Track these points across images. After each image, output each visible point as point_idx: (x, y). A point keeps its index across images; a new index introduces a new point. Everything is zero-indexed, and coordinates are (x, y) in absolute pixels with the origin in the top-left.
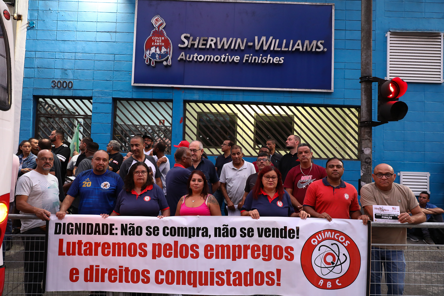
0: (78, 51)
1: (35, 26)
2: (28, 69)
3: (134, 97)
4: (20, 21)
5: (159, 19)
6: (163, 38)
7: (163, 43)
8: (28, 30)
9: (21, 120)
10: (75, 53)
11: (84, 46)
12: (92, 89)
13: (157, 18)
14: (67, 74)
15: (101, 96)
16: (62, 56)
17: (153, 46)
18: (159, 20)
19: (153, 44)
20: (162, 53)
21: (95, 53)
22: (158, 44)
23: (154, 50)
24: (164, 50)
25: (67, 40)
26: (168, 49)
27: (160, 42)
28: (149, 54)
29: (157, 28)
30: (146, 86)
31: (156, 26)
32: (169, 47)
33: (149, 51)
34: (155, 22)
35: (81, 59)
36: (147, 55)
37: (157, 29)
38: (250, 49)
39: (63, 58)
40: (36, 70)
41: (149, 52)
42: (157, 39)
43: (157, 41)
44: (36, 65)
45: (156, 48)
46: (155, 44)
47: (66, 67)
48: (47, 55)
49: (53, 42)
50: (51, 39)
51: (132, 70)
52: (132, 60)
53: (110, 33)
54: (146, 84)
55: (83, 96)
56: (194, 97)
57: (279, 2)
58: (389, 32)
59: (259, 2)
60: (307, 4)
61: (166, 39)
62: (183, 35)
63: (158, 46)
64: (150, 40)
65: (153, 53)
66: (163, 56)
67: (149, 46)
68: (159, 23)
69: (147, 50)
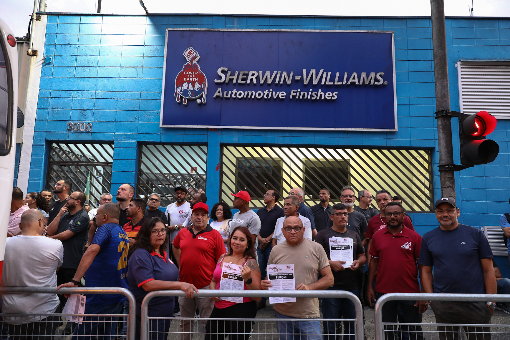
0: (99, 89)
1: (52, 61)
2: (42, 110)
3: (163, 140)
4: (35, 57)
5: (193, 51)
6: (197, 73)
7: (196, 79)
8: (43, 66)
9: (30, 169)
10: (96, 91)
11: (106, 83)
12: (113, 132)
13: (190, 50)
14: (86, 116)
15: (124, 140)
16: (80, 95)
17: (185, 82)
18: (192, 53)
19: (185, 80)
20: (195, 90)
21: (118, 90)
22: (191, 79)
23: (187, 86)
24: (197, 86)
25: (87, 77)
26: (203, 85)
27: (193, 77)
28: (180, 91)
29: (189, 61)
30: (177, 127)
31: (188, 60)
32: (203, 82)
33: (180, 87)
34: (188, 55)
35: (102, 98)
36: (178, 92)
37: (190, 63)
38: (297, 83)
39: (81, 97)
40: (50, 111)
41: (180, 89)
42: (190, 74)
43: (189, 76)
44: (50, 105)
45: (189, 84)
46: (188, 79)
47: (85, 107)
48: (63, 94)
49: (71, 79)
50: (69, 77)
51: (160, 110)
52: (161, 98)
53: (136, 69)
54: (176, 125)
55: (103, 140)
56: (233, 140)
57: (329, 31)
58: (459, 61)
59: (306, 31)
60: (362, 32)
61: (200, 74)
62: (220, 69)
63: (191, 82)
64: (182, 76)
65: (185, 90)
66: (196, 93)
67: (180, 82)
68: (192, 56)
69: (178, 86)
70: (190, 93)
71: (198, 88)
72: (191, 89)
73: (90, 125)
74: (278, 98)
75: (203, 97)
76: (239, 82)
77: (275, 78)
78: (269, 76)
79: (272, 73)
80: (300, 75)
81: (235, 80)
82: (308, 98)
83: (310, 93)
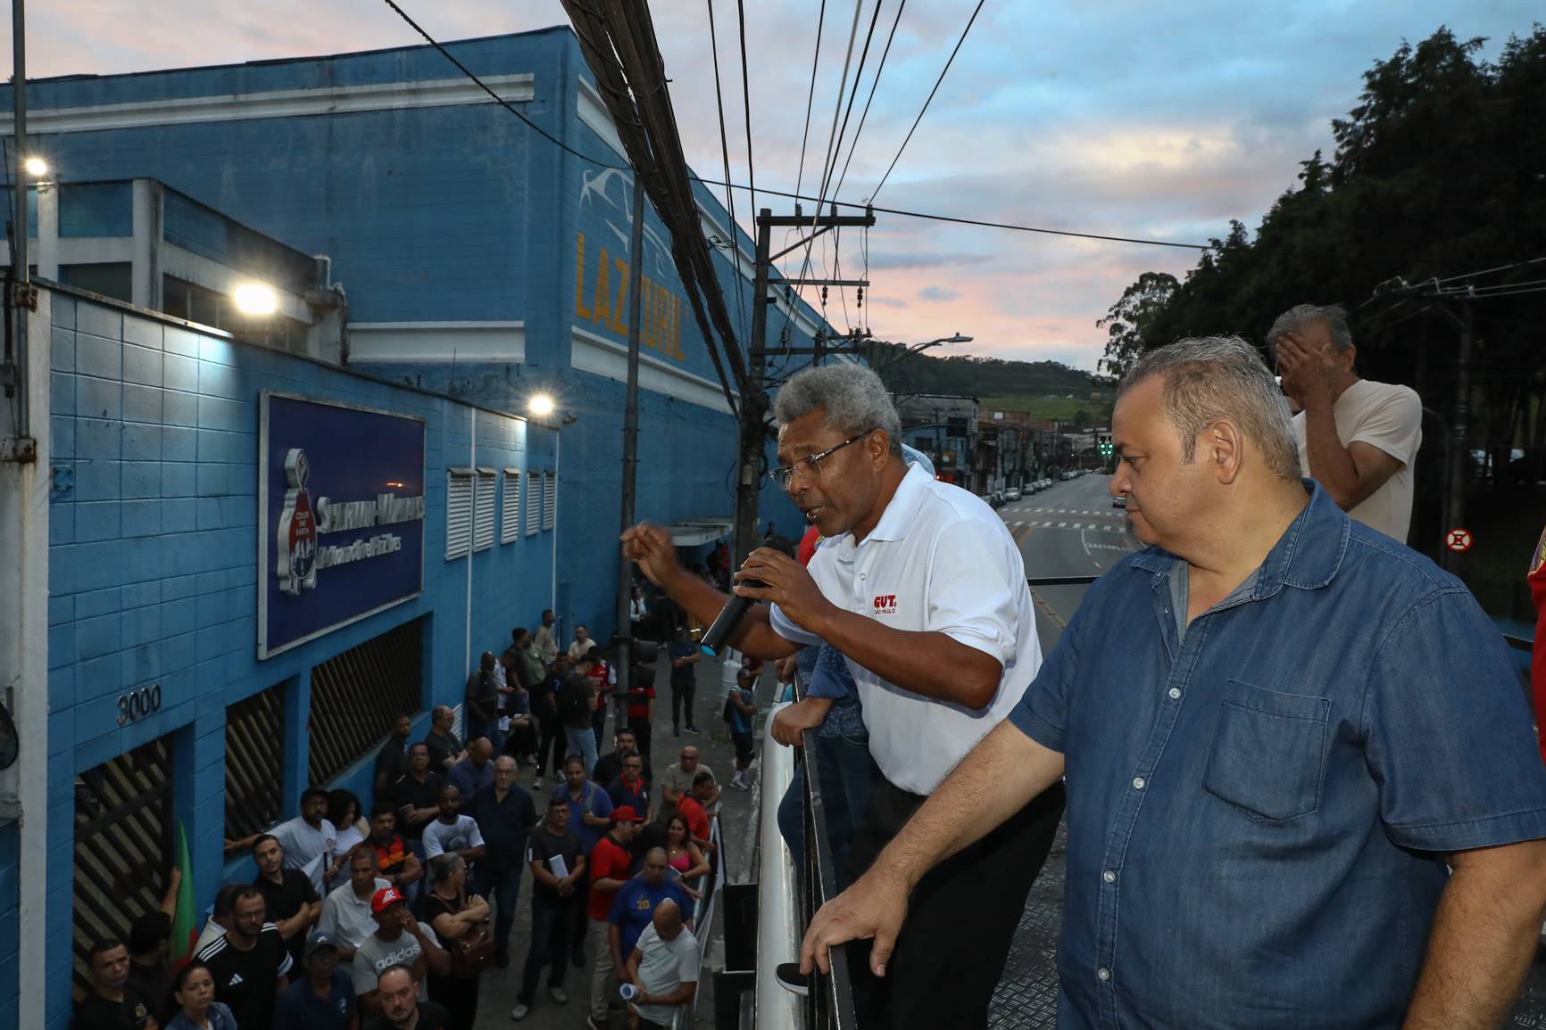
3: (257, 690)
4: (31, 466)
5: (302, 459)
6: (307, 514)
7: (307, 529)
8: (52, 501)
12: (193, 696)
14: (148, 663)
15: (209, 711)
17: (297, 540)
18: (303, 463)
19: (297, 534)
20: (307, 556)
23: (299, 550)
24: (309, 547)
26: (313, 542)
27: (305, 525)
28: (293, 562)
29: (300, 485)
30: (281, 651)
31: (300, 482)
32: (313, 537)
33: (293, 553)
34: (299, 469)
37: (302, 491)
40: (79, 669)
42: (301, 519)
43: (300, 523)
44: (77, 648)
45: (301, 543)
46: (300, 532)
49: (115, 545)
50: (109, 537)
51: (254, 612)
52: (254, 581)
53: (219, 501)
54: (281, 647)
55: (179, 726)
56: (321, 656)
57: (393, 414)
58: (449, 470)
59: (380, 412)
60: (411, 418)
61: (310, 515)
62: (322, 500)
63: (303, 538)
64: (295, 524)
65: (298, 559)
66: (308, 563)
67: (293, 539)
68: (303, 472)
69: (291, 553)
70: (302, 568)
71: (310, 552)
72: (303, 556)
73: (158, 688)
74: (366, 557)
75: (313, 572)
76: (340, 529)
77: (364, 518)
78: (358, 513)
79: (360, 504)
80: (377, 508)
81: (336, 525)
82: (384, 552)
83: (385, 541)
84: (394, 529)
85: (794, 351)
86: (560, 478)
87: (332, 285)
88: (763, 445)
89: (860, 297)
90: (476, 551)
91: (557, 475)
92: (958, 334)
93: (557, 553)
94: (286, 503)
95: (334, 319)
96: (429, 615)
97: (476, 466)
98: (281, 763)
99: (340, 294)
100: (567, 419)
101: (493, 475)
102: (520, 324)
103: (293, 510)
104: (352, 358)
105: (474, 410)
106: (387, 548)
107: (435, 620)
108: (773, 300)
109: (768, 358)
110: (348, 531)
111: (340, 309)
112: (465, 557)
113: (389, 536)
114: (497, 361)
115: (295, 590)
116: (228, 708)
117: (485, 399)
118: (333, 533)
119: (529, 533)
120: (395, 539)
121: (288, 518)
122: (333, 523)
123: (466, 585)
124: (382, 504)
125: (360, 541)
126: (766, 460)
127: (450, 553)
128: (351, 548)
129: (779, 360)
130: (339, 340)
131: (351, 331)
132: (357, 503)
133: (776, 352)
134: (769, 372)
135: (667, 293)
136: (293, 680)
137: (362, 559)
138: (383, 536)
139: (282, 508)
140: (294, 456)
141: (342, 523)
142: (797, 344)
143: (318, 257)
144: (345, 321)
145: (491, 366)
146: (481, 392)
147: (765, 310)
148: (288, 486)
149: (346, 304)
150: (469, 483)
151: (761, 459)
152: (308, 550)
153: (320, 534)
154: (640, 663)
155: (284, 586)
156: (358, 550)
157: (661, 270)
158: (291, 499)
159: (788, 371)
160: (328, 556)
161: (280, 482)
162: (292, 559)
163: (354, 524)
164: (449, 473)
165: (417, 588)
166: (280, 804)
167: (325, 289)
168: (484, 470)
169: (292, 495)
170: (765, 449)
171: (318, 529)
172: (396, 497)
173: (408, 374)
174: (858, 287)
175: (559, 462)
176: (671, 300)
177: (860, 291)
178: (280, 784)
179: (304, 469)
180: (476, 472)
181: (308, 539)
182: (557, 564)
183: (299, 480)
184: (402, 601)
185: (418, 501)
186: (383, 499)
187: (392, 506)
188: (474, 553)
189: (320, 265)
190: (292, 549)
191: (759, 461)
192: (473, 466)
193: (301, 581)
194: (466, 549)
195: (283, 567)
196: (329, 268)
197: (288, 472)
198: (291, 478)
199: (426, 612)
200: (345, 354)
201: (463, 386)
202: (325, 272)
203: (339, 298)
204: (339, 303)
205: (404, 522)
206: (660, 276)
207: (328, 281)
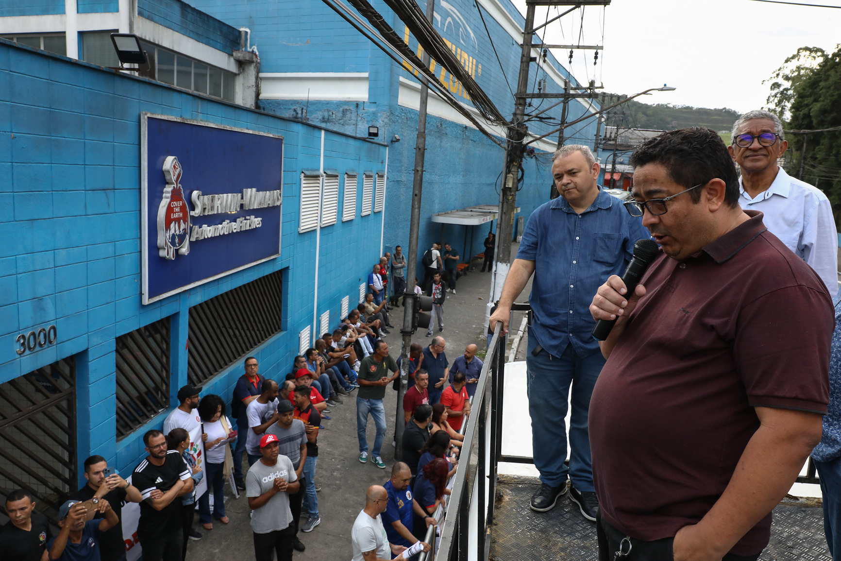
3: (142, 325)
5: (177, 164)
6: (181, 203)
7: (181, 214)
12: (86, 332)
13: (175, 162)
14: (44, 311)
15: (101, 341)
17: (171, 221)
18: (177, 167)
19: (173, 217)
22: (177, 215)
23: (174, 228)
24: (183, 226)
26: (186, 223)
27: (179, 211)
28: (168, 237)
29: (175, 183)
31: (174, 180)
32: (187, 219)
33: (169, 231)
34: (174, 172)
36: (167, 241)
37: (176, 186)
42: (176, 206)
43: (176, 210)
45: (175, 224)
49: (9, 226)
51: (139, 271)
52: (139, 250)
53: (106, 193)
54: (161, 296)
55: (74, 353)
56: (198, 299)
57: (257, 133)
58: (303, 172)
59: (246, 131)
60: (271, 136)
61: (184, 205)
62: (195, 193)
63: (177, 220)
64: (170, 210)
65: (173, 234)
66: (182, 238)
67: (168, 221)
68: (177, 173)
69: (166, 230)
70: (177, 241)
71: (183, 230)
72: (178, 232)
73: (54, 328)
74: (232, 232)
75: (186, 243)
76: (210, 213)
77: (231, 205)
78: (227, 201)
79: (227, 196)
80: (242, 198)
81: (207, 210)
82: (248, 228)
83: (248, 221)
84: (256, 212)
85: (546, 96)
86: (388, 178)
87: (250, 48)
88: (522, 161)
89: (596, 58)
90: (323, 226)
91: (385, 177)
92: (665, 85)
93: (384, 226)
94: (164, 195)
95: (251, 71)
96: (287, 268)
97: (324, 169)
98: (167, 372)
99: (255, 54)
100: (394, 140)
101: (337, 176)
102: (366, 75)
103: (169, 200)
104: (262, 96)
105: (323, 132)
106: (250, 226)
107: (290, 272)
108: (534, 59)
109: (528, 100)
110: (218, 214)
111: (255, 64)
112: (315, 231)
113: (253, 217)
114: (350, 100)
115: (171, 256)
116: (116, 338)
117: (343, 125)
118: (204, 216)
119: (364, 214)
120: (256, 219)
121: (165, 206)
122: (204, 209)
123: (315, 248)
124: (246, 195)
125: (228, 221)
126: (523, 171)
127: (302, 228)
128: (220, 226)
129: (536, 102)
130: (254, 84)
131: (261, 79)
132: (225, 195)
133: (533, 96)
134: (528, 110)
135: (466, 56)
136: (176, 315)
137: (229, 233)
138: (248, 217)
139: (161, 198)
140: (169, 162)
141: (212, 208)
142: (548, 91)
143: (242, 29)
144: (258, 72)
145: (347, 103)
146: (340, 120)
147: (528, 66)
148: (166, 183)
149: (259, 61)
150: (318, 182)
151: (519, 170)
152: (182, 228)
153: (192, 217)
154: (421, 311)
155: (163, 253)
156: (224, 228)
157: (463, 40)
158: (167, 192)
159: (541, 110)
160: (200, 232)
161: (158, 179)
162: (168, 235)
163: (222, 210)
164: (303, 174)
165: (276, 251)
166: (167, 398)
167: (246, 50)
168: (329, 173)
169: (168, 189)
170: (522, 163)
171: (192, 213)
172: (258, 191)
173: (295, 107)
174: (595, 51)
175: (388, 168)
176: (469, 61)
177: (596, 53)
178: (167, 385)
179: (178, 171)
180: (324, 175)
181: (182, 221)
182: (384, 234)
183: (174, 178)
184: (263, 261)
185: (275, 194)
186: (246, 192)
187: (254, 197)
188: (321, 228)
189: (243, 34)
190: (168, 227)
191: (518, 172)
192: (322, 171)
193: (177, 251)
194: (316, 225)
195: (161, 241)
196: (249, 36)
197: (165, 173)
198: (167, 178)
199: (283, 267)
200: (258, 94)
201: (329, 116)
202: (246, 39)
203: (254, 57)
204: (255, 59)
205: (264, 208)
206: (462, 44)
207: (248, 45)
